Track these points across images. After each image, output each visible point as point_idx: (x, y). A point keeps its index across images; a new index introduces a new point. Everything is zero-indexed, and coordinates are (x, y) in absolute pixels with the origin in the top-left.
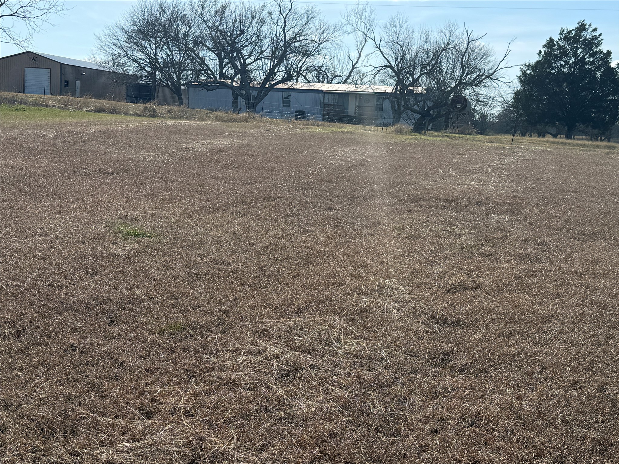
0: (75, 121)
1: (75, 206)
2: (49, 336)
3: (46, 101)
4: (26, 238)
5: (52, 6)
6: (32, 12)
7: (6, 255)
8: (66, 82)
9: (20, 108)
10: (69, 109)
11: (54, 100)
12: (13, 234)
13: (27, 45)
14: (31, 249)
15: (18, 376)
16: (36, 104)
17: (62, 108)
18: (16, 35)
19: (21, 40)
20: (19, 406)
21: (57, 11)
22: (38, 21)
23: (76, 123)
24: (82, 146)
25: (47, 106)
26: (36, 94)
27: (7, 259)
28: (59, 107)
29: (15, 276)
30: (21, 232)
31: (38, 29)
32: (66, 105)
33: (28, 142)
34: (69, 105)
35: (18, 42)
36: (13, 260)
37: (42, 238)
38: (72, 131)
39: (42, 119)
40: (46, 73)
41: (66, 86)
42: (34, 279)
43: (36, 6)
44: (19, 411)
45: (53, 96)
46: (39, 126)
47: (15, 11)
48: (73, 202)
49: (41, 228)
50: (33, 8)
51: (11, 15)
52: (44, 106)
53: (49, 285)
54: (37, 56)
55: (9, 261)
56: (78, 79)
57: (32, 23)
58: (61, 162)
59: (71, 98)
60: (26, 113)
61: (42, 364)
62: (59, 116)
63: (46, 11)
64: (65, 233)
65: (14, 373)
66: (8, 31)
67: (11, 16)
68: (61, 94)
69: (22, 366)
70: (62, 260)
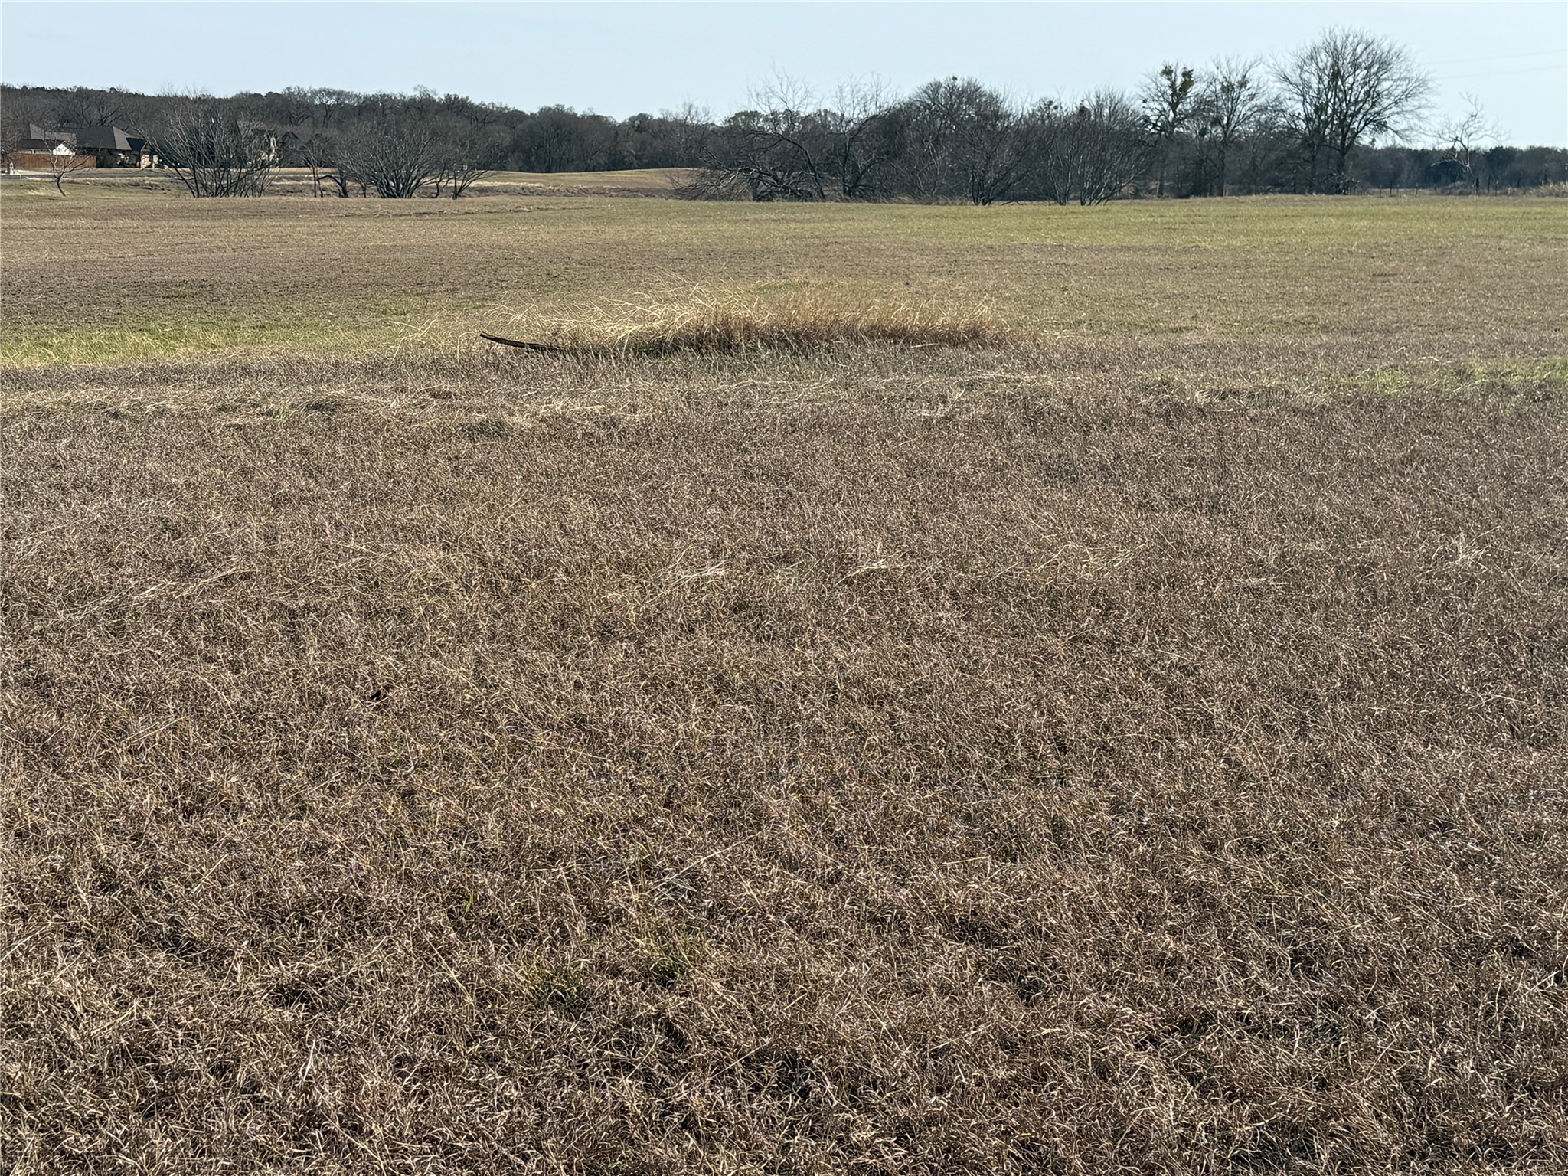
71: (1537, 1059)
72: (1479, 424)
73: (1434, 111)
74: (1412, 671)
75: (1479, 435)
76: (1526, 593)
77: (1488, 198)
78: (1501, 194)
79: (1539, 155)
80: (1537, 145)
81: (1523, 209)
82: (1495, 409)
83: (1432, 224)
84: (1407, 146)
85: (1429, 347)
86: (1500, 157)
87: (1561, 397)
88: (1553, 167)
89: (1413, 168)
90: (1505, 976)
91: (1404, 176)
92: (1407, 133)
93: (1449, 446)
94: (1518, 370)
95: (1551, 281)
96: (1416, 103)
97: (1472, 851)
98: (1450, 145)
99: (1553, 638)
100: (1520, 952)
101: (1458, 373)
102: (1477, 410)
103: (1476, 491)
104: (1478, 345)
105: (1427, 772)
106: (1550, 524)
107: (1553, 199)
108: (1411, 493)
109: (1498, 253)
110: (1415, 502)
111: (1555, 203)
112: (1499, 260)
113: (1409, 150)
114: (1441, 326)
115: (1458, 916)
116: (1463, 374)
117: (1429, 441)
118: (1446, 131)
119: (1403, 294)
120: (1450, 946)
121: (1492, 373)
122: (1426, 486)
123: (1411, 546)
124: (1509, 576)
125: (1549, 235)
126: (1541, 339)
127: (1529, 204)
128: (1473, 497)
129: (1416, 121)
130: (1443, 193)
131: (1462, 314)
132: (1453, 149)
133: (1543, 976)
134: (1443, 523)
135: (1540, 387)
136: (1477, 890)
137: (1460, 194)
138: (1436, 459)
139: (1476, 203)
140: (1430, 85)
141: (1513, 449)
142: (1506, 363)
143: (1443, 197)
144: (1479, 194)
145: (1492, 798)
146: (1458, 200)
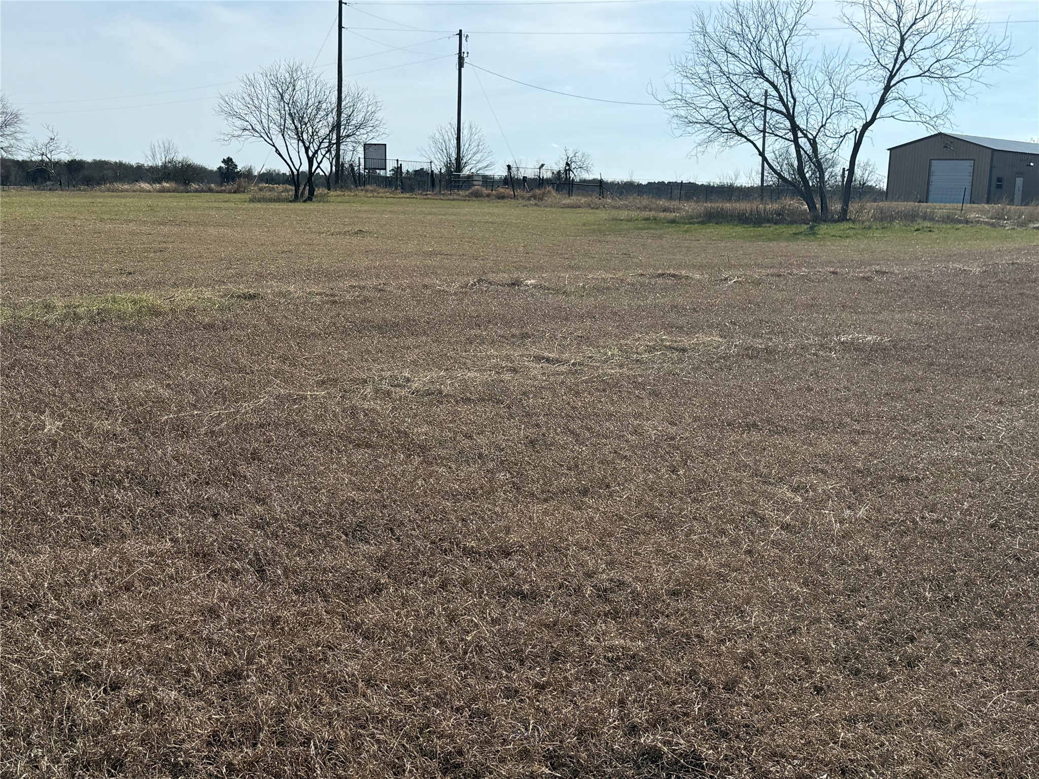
0: (1017, 246)
1: (1026, 391)
2: (1000, 614)
3: (965, 213)
4: (946, 443)
5: (989, 55)
6: (954, 67)
7: (917, 468)
8: (999, 180)
9: (923, 227)
10: (1005, 227)
11: (978, 212)
12: (925, 433)
13: (942, 122)
14: (957, 461)
15: (953, 674)
16: (950, 219)
17: (993, 225)
18: (926, 108)
19: (932, 115)
20: (960, 726)
21: (996, 62)
22: (964, 82)
23: (1019, 250)
24: (1031, 288)
25: (967, 222)
26: (947, 202)
27: (920, 474)
28: (986, 223)
29: (935, 505)
30: (938, 431)
31: (962, 94)
32: (999, 219)
33: (939, 283)
34: (1005, 220)
35: (928, 118)
36: (928, 478)
37: (974, 444)
38: (1013, 264)
39: (960, 244)
40: (966, 167)
41: (999, 187)
42: (967, 512)
43: (961, 56)
44: (961, 734)
45: (974, 205)
46: (955, 255)
47: (927, 69)
48: (1021, 386)
49: (970, 427)
50: (956, 60)
51: (920, 76)
52: (963, 223)
53: (992, 526)
54: (953, 139)
55: (923, 479)
56: (1020, 174)
57: (953, 86)
58: (996, 317)
59: (1008, 207)
60: (934, 236)
61: (992, 660)
62: (988, 238)
63: (977, 63)
64: (1012, 437)
65: (947, 668)
66: (913, 102)
67: (920, 78)
68: (988, 202)
69: (958, 658)
70: (1012, 485)
71: (89, 746)
72: (59, 339)
73: (27, 135)
74: (14, 507)
75: (60, 348)
76: (89, 446)
77: (68, 193)
78: (77, 190)
79: (100, 165)
80: (98, 159)
81: (90, 200)
82: (70, 329)
83: (30, 210)
84: (10, 157)
85: (26, 291)
86: (75, 167)
87: (111, 320)
88: (110, 173)
89: (18, 173)
90: (70, 696)
91: (12, 178)
92: (10, 149)
93: (39, 355)
94: (84, 304)
95: (107, 246)
96: (12, 129)
97: (52, 619)
98: (40, 158)
99: (107, 473)
100: (81, 679)
101: (46, 307)
102: (58, 331)
103: (58, 383)
104: (59, 288)
105: (22, 573)
106: (105, 401)
107: (110, 194)
108: (15, 388)
109: (73, 228)
110: (18, 394)
111: (111, 197)
112: (74, 233)
113: (13, 161)
114: (35, 277)
115: (40, 664)
116: (48, 307)
117: (27, 353)
118: (35, 148)
119: (9, 256)
120: (35, 685)
121: (68, 306)
122: (25, 383)
123: (15, 423)
124: (78, 437)
125: (106, 217)
126: (100, 283)
127: (94, 197)
128: (56, 387)
129: (14, 141)
130: (38, 189)
131: (49, 268)
132: (42, 161)
133: (95, 691)
134: (36, 406)
135: (99, 314)
136: (54, 644)
137: (50, 190)
138: (31, 365)
139: (60, 196)
140: (21, 118)
141: (81, 355)
142: (76, 299)
143: (38, 192)
144: (62, 190)
145: (66, 583)
146: (48, 194)
